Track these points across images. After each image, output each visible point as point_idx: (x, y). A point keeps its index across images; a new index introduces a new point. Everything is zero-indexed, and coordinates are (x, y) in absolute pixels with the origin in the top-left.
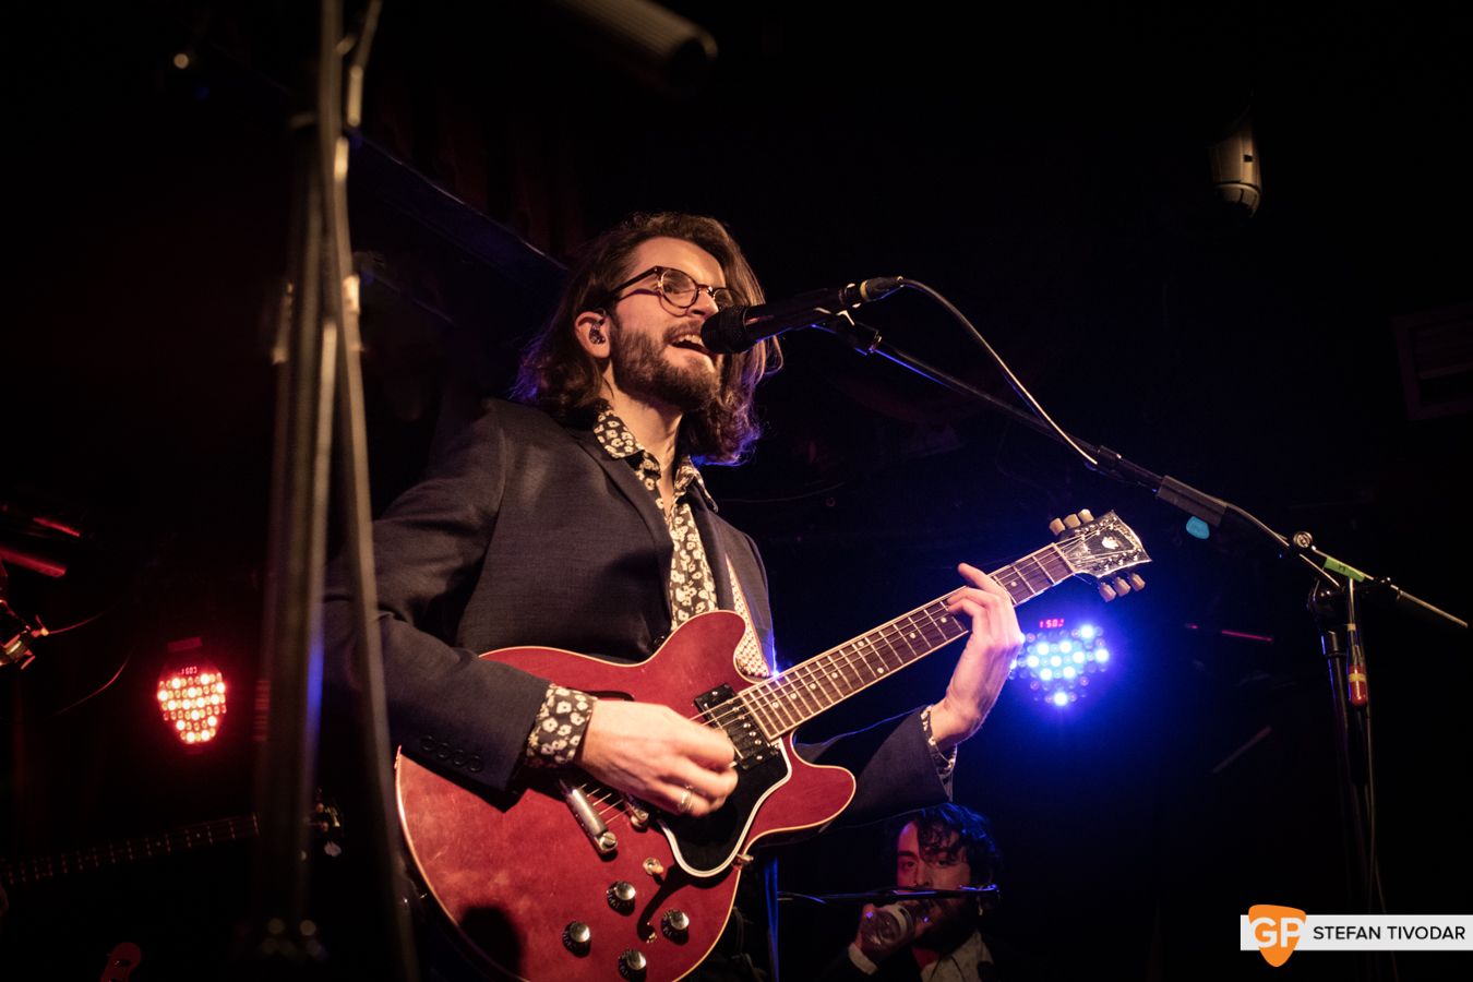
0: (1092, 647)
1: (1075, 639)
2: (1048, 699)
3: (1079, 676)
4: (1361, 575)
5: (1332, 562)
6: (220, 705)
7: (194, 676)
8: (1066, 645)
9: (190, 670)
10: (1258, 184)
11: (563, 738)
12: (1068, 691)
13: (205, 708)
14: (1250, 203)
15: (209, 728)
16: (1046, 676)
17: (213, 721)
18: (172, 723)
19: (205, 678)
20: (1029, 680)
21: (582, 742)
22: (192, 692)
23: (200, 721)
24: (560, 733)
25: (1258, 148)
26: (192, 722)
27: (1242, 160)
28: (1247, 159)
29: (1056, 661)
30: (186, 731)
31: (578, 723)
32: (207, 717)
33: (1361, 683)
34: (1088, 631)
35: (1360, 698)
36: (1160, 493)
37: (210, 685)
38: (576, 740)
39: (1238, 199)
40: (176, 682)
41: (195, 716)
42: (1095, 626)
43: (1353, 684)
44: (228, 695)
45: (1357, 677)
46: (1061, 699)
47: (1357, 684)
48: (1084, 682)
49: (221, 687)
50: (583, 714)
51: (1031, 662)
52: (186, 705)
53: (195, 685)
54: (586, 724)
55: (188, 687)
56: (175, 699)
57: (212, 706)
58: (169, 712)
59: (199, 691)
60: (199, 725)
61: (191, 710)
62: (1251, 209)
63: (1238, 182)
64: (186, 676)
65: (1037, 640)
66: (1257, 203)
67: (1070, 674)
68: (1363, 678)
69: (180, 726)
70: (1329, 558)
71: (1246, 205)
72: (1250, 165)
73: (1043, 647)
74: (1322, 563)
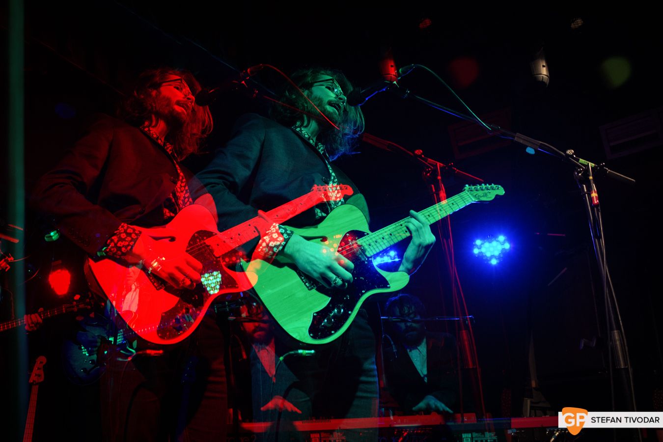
0: (503, 244)
1: (498, 241)
2: (489, 262)
3: (500, 254)
4: (593, 165)
5: (581, 161)
6: (220, 282)
7: (211, 273)
8: (494, 243)
9: (210, 271)
10: (548, 75)
11: (279, 241)
12: (496, 259)
13: (215, 283)
14: (546, 81)
15: (217, 289)
16: (488, 254)
17: (218, 287)
18: (205, 289)
19: (215, 273)
20: (483, 256)
21: (285, 245)
22: (211, 278)
23: (214, 287)
24: (278, 239)
25: (547, 63)
26: (212, 287)
27: (542, 67)
28: (544, 66)
29: (492, 249)
30: (210, 290)
31: (286, 238)
32: (216, 285)
33: (596, 197)
34: (502, 238)
35: (596, 202)
36: (516, 139)
37: (216, 275)
38: (283, 243)
39: (541, 80)
40: (206, 275)
41: (213, 285)
42: (504, 236)
43: (593, 197)
44: (222, 278)
45: (594, 195)
46: (494, 262)
47: (595, 197)
48: (502, 256)
49: (220, 276)
50: (288, 235)
51: (483, 250)
52: (210, 282)
53: (212, 276)
54: (289, 239)
55: (210, 276)
56: (206, 280)
57: (218, 282)
58: (205, 285)
59: (213, 277)
60: (214, 288)
61: (211, 284)
62: (546, 84)
63: (541, 74)
64: (209, 273)
65: (485, 242)
66: (548, 81)
67: (497, 253)
68: (597, 195)
69: (208, 289)
70: (581, 159)
71: (544, 82)
72: (545, 68)
73: (487, 244)
74: (578, 160)
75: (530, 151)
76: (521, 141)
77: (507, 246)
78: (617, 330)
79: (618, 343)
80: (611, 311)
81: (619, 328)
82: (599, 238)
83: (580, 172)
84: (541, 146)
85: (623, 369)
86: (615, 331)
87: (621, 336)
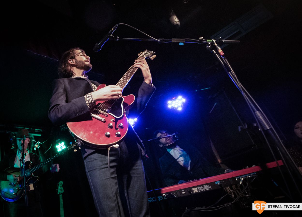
0: (181, 100)
1: (178, 99)
2: (178, 110)
5: (208, 40)
8: (177, 101)
10: (179, 21)
12: (180, 107)
16: (176, 106)
25: (177, 16)
34: (180, 97)
35: (222, 54)
36: (173, 41)
39: (176, 24)
43: (220, 53)
45: (220, 51)
46: (180, 109)
51: (173, 105)
62: (179, 25)
63: (175, 22)
66: (180, 24)
67: (180, 105)
68: (222, 51)
70: (207, 40)
71: (178, 25)
72: (176, 19)
73: (174, 102)
74: (206, 41)
75: (181, 44)
76: (176, 41)
77: (184, 100)
78: (257, 111)
79: (261, 117)
80: (251, 103)
81: (258, 110)
82: (230, 71)
83: (209, 45)
84: (186, 41)
85: (269, 129)
86: (257, 112)
87: (261, 113)
